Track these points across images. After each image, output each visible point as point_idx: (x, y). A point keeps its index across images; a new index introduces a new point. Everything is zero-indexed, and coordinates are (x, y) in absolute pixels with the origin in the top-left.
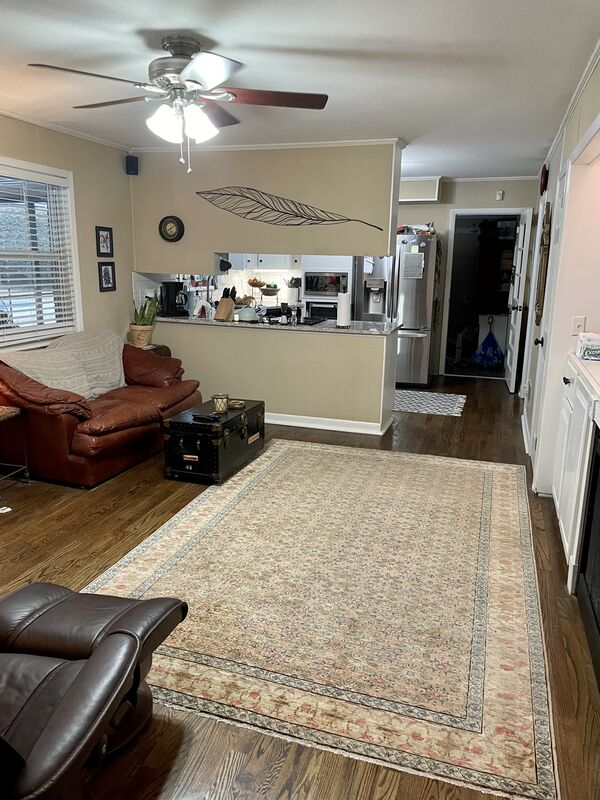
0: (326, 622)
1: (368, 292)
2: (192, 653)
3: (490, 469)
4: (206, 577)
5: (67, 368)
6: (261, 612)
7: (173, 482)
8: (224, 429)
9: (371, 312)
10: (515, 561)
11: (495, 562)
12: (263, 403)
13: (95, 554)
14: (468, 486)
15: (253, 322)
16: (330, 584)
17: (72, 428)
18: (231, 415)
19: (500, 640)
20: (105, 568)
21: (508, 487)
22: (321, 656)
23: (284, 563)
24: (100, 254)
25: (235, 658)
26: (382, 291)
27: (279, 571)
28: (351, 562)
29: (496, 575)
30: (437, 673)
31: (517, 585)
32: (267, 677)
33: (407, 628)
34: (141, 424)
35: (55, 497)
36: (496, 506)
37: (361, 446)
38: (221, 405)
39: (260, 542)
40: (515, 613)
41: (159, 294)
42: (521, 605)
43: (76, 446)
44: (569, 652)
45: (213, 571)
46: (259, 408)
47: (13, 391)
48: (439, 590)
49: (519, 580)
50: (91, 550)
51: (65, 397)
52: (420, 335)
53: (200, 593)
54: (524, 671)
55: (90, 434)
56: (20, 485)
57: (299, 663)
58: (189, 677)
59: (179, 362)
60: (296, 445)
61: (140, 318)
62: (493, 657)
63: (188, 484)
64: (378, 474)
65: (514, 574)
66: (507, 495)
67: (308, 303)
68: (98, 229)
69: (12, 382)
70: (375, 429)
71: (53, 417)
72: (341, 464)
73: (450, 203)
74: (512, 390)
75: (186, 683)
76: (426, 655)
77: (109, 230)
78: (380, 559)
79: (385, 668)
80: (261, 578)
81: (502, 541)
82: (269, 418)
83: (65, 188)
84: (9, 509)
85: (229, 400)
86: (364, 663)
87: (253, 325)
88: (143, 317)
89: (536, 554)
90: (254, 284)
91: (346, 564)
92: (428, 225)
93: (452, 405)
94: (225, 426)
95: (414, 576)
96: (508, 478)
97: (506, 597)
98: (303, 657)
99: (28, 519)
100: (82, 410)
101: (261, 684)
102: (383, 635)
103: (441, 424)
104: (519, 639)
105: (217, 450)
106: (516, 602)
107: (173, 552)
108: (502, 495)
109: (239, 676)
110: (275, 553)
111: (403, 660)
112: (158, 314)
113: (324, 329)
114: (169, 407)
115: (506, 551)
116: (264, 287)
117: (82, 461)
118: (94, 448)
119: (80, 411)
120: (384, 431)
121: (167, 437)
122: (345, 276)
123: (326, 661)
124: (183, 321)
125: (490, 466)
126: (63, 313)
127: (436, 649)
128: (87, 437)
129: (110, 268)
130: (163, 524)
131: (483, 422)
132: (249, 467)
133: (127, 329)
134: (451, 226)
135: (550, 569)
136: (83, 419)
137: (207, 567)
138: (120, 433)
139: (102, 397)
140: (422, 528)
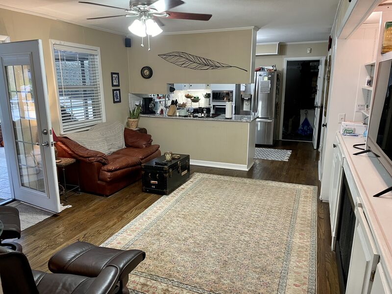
0: (213, 262)
1: (243, 100)
2: (149, 275)
3: (300, 188)
4: (158, 239)
5: (97, 140)
6: (182, 256)
7: (146, 193)
8: (169, 169)
9: (244, 110)
10: (307, 234)
11: (297, 235)
12: (189, 156)
13: (108, 228)
14: (287, 196)
15: (185, 116)
16: (216, 244)
17: (99, 169)
18: (174, 162)
19: (295, 272)
20: (112, 234)
21: (307, 197)
22: (209, 278)
23: (195, 233)
24: (113, 85)
25: (169, 277)
26: (250, 99)
27: (192, 237)
28: (227, 233)
29: (297, 240)
30: (263, 287)
31: (306, 245)
32: (183, 287)
33: (251, 265)
34: (131, 166)
35: (92, 200)
36: (301, 206)
37: (236, 176)
38: (168, 157)
39: (184, 223)
40: (304, 259)
41: (142, 103)
42: (307, 256)
43: (101, 177)
44: (328, 279)
45: (162, 236)
46: (187, 158)
47: (72, 151)
48: (268, 247)
49: (308, 244)
50: (106, 226)
51: (96, 154)
52: (269, 121)
53: (155, 247)
54: (305, 287)
55: (107, 172)
56: (76, 194)
57: (198, 280)
58: (147, 286)
59: (150, 136)
60: (206, 176)
61: (132, 115)
62: (291, 280)
63: (153, 195)
64: (244, 190)
65: (305, 241)
66: (307, 201)
67: (214, 106)
68: (112, 74)
69: (72, 147)
70: (245, 168)
71: (91, 164)
72: (227, 185)
73: (284, 55)
74: (315, 148)
75: (145, 288)
76: (259, 279)
77: (118, 74)
78: (241, 232)
79: (238, 284)
80: (184, 240)
81: (301, 224)
82: (192, 162)
83: (96, 55)
84: (71, 206)
85: (172, 154)
86: (228, 281)
87: (185, 118)
88: (134, 114)
89: (317, 231)
90: (188, 97)
91: (224, 234)
92: (273, 66)
93: (284, 155)
94: (170, 167)
95: (256, 241)
96: (308, 193)
97: (300, 251)
98: (200, 278)
99: (80, 211)
100: (104, 160)
101: (180, 290)
102: (239, 269)
103: (278, 166)
104: (304, 272)
105: (166, 179)
106: (305, 254)
107: (144, 227)
108: (304, 201)
109: (170, 286)
110: (191, 228)
111: (247, 281)
112: (141, 113)
113: (219, 120)
114: (145, 158)
115: (303, 229)
116: (193, 98)
117: (104, 184)
118: (109, 178)
119: (103, 160)
120: (249, 169)
121: (143, 172)
122: (232, 92)
123: (211, 280)
124: (153, 116)
125: (300, 186)
126: (97, 114)
127: (263, 276)
128: (106, 172)
129: (118, 92)
130: (140, 213)
131: (299, 164)
132: (182, 186)
133: (126, 121)
134: (285, 66)
135: (324, 238)
136: (104, 164)
137: (159, 235)
138: (122, 171)
139: (114, 153)
140: (263, 217)
